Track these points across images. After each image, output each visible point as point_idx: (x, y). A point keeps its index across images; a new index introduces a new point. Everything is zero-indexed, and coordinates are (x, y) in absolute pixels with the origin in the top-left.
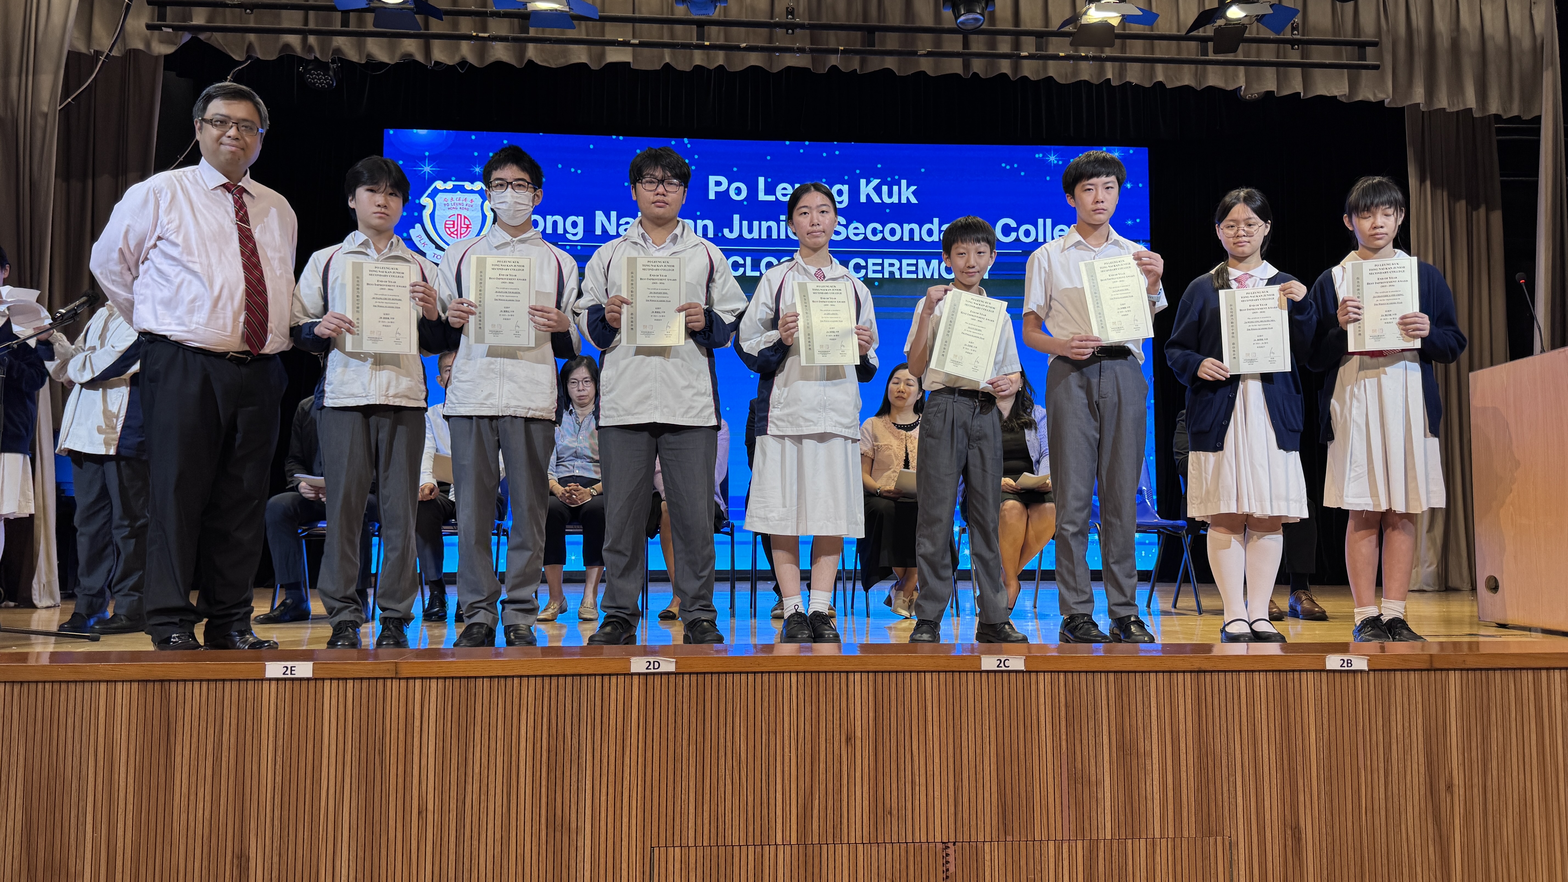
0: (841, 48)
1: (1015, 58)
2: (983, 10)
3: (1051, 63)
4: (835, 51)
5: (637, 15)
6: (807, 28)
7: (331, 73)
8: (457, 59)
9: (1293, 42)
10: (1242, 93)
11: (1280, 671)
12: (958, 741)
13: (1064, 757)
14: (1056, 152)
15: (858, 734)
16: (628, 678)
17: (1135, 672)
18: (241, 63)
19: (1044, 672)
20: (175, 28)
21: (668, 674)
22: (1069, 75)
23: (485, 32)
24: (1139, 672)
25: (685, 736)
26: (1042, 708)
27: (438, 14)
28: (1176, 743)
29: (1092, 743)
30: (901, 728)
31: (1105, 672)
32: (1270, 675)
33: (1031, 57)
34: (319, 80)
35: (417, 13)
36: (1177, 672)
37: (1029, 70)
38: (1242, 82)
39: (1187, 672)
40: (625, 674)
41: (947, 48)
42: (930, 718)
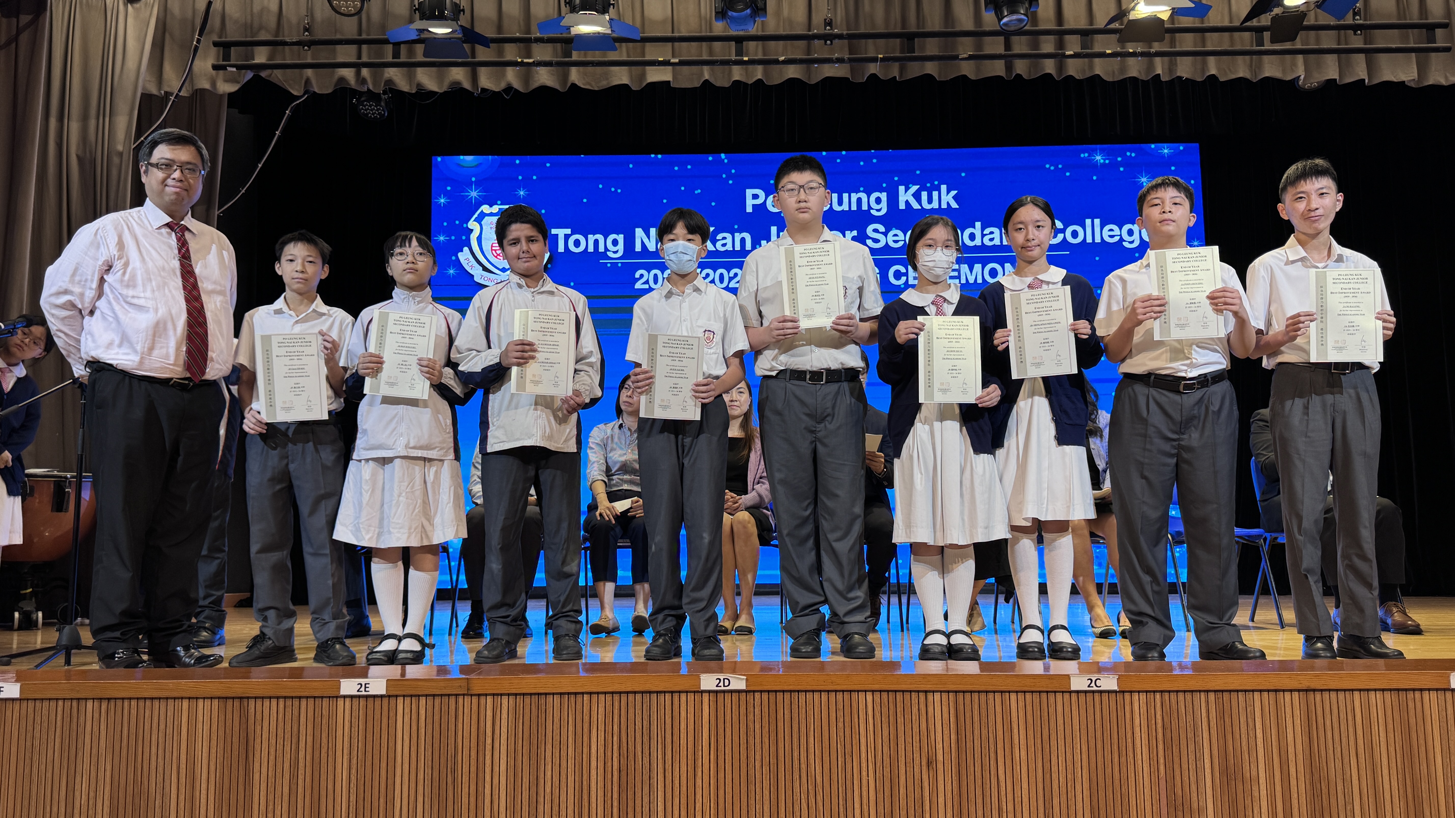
0: (881, 56)
1: (1060, 57)
2: (1027, 9)
3: (1097, 60)
4: (875, 60)
5: (676, 34)
6: (845, 38)
7: (383, 104)
8: (503, 85)
9: (1355, 28)
10: (1300, 83)
11: (1398, 690)
12: (1047, 765)
13: (1163, 783)
14: (1102, 151)
15: (940, 757)
16: (698, 696)
17: (1238, 691)
18: (298, 98)
19: (1139, 692)
20: (239, 67)
21: (739, 691)
22: (1116, 73)
23: (529, 58)
24: (1242, 691)
25: (758, 757)
26: (1137, 730)
27: (485, 42)
28: (1285, 768)
29: (1192, 767)
30: (985, 751)
31: (1204, 691)
32: (1387, 694)
33: (1076, 56)
34: (371, 110)
35: (464, 42)
36: (1284, 691)
37: (1074, 69)
38: (1300, 72)
39: (1295, 690)
40: (694, 692)
41: (988, 51)
42: (1016, 741)
